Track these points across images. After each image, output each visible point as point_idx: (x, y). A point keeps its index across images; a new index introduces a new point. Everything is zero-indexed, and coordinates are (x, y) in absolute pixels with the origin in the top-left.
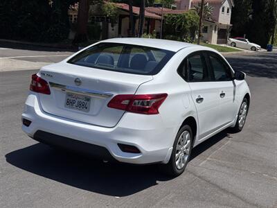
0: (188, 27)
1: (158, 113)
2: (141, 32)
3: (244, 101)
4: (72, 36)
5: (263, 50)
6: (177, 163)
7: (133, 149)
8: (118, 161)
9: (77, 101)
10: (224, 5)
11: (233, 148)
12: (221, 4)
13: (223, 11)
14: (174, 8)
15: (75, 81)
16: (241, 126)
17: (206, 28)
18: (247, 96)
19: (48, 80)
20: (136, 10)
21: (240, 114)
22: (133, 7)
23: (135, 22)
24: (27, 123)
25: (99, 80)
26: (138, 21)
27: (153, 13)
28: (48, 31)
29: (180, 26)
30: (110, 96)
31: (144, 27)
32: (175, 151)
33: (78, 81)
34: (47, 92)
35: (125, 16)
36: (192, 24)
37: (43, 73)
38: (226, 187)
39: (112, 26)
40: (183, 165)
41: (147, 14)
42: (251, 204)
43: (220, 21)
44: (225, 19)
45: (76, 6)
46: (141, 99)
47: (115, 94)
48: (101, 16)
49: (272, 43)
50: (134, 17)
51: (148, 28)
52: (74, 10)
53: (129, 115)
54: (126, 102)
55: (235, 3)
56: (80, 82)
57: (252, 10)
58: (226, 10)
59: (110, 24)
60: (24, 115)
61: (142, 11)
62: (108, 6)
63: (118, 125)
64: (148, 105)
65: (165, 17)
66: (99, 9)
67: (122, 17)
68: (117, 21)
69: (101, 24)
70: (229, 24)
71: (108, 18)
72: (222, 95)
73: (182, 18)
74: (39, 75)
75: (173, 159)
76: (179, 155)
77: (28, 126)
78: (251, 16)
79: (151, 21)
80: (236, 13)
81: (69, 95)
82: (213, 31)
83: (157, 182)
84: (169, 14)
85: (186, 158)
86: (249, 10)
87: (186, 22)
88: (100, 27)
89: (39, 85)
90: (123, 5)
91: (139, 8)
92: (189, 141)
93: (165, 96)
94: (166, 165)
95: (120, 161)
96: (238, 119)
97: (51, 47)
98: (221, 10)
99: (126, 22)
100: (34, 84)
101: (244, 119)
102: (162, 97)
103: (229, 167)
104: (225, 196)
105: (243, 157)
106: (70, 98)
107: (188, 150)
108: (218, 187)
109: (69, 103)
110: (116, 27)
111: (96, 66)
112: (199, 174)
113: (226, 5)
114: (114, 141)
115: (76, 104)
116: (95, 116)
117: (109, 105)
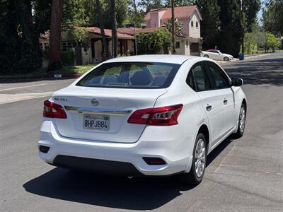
0: (161, 44)
1: (177, 123)
2: (115, 53)
3: (242, 106)
4: (45, 64)
5: (236, 59)
6: (197, 170)
7: (159, 161)
8: (144, 175)
9: (95, 122)
10: (192, 19)
11: (241, 153)
12: (189, 19)
13: (192, 25)
14: (143, 27)
15: (92, 102)
16: (242, 131)
17: (178, 43)
18: (244, 101)
19: (62, 104)
20: (108, 32)
21: (240, 119)
22: (105, 30)
23: (108, 44)
24: (44, 149)
25: (117, 98)
26: (110, 43)
27: (124, 33)
28: (20, 62)
29: (152, 44)
30: (129, 112)
31: (118, 49)
32: (194, 160)
33: (95, 101)
34: (63, 116)
35: (97, 39)
36: (164, 41)
37: (56, 98)
38: (247, 189)
39: (85, 50)
40: (201, 173)
41: (119, 35)
42: (275, 201)
43: (190, 36)
44: (195, 33)
45: (47, 34)
46: (160, 112)
47: (134, 110)
48: (73, 42)
49: (243, 51)
50: (106, 40)
51: (121, 48)
52: (44, 38)
53: (150, 128)
54: (146, 116)
55: (203, 17)
56: (97, 102)
57: (220, 22)
58: (195, 24)
59: (83, 49)
60: (40, 142)
61: (114, 33)
62: (78, 31)
63: (141, 140)
64: (167, 117)
65: (137, 37)
66: (70, 35)
67: (94, 40)
68: (90, 45)
69: (74, 49)
70: (199, 37)
71: (79, 43)
72: (225, 101)
73: (154, 35)
74: (51, 101)
75: (193, 167)
76: (198, 163)
77: (46, 152)
78: (219, 28)
79: (123, 42)
80: (204, 26)
81: (87, 116)
82: (186, 46)
83: (181, 192)
84: (141, 34)
85: (203, 166)
86: (217, 22)
87: (158, 39)
88: (73, 52)
89: (54, 111)
90: (93, 28)
91: (111, 30)
92: (204, 149)
93: (181, 106)
94: (188, 174)
95: (146, 174)
96: (239, 125)
97: (25, 78)
98: (190, 24)
99: (98, 45)
100: (47, 110)
101: (244, 124)
102: (178, 108)
103: (243, 171)
104: (249, 197)
105: (252, 160)
106: (88, 119)
107: (204, 158)
108: (240, 189)
109: (88, 124)
110: (89, 51)
111: (107, 85)
112: (218, 180)
113: (195, 19)
114: (139, 156)
115: (95, 124)
116: (116, 133)
117: (129, 121)
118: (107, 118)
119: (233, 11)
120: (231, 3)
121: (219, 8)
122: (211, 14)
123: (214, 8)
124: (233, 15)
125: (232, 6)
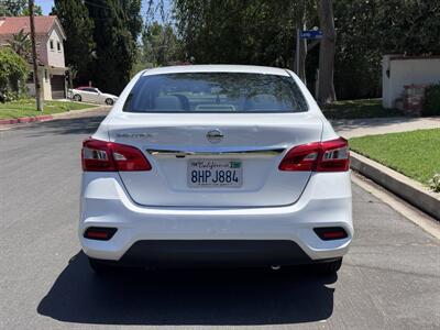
9: (213, 172)
10: (51, 37)
12: (47, 36)
13: (52, 47)
15: (209, 136)
17: (31, 75)
25: (257, 127)
30: (281, 150)
33: (214, 135)
36: (11, 70)
43: (50, 64)
46: (333, 148)
47: (288, 147)
54: (313, 156)
56: (219, 136)
57: (95, 44)
58: (55, 45)
70: (64, 66)
78: (93, 53)
81: (196, 163)
82: (44, 79)
86: (90, 45)
98: (49, 45)
109: (198, 177)
113: (55, 37)
114: (306, 226)
115: (213, 176)
116: (257, 190)
117: (282, 167)
118: (237, 165)
119: (114, 28)
120: (110, 16)
121: (91, 22)
122: (80, 31)
123: (84, 22)
124: (114, 35)
125: (111, 20)
